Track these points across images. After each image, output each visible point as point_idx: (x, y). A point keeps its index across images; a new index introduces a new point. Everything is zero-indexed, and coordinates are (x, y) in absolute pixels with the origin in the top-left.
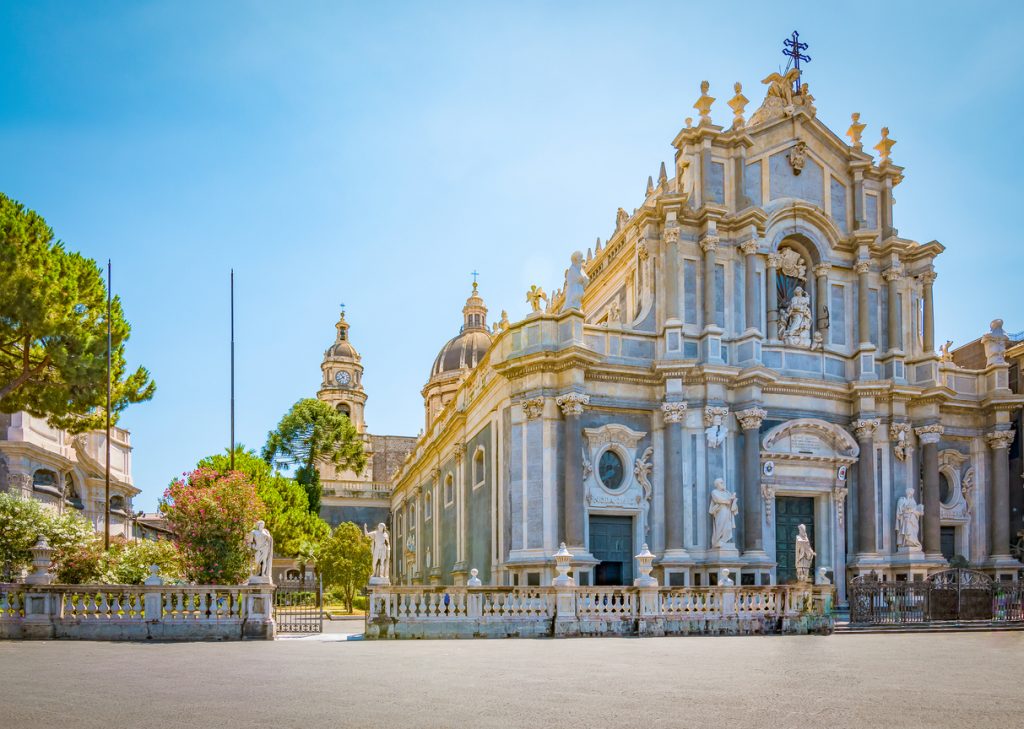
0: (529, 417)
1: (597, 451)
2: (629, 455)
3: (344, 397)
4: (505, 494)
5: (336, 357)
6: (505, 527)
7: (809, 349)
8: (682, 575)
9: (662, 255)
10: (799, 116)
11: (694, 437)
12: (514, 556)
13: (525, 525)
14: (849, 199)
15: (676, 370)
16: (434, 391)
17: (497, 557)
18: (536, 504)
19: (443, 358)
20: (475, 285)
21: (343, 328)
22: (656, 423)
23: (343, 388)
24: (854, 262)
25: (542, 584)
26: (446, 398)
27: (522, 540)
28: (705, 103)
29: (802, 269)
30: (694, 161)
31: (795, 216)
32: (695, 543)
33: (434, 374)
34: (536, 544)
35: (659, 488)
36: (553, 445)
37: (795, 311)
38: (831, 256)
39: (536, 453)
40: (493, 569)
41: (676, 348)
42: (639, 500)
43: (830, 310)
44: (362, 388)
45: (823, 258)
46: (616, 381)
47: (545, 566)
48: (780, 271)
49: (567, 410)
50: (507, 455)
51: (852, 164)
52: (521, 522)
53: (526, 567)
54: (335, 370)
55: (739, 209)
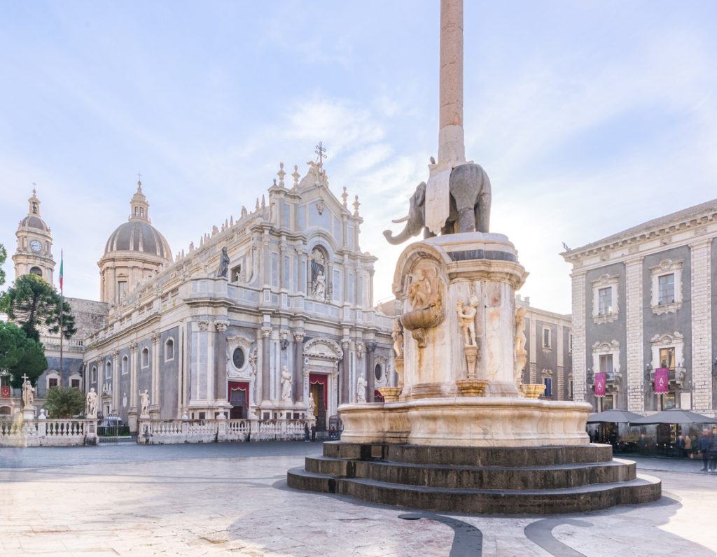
0: (201, 329)
1: (232, 348)
2: (247, 351)
3: (37, 263)
4: (187, 369)
5: (30, 228)
6: (187, 387)
7: (323, 303)
8: (269, 413)
9: (263, 249)
10: (322, 186)
11: (275, 344)
12: (193, 403)
13: (198, 387)
14: (342, 229)
15: (268, 311)
16: (109, 264)
17: (182, 403)
18: (204, 376)
19: (116, 239)
20: (140, 183)
21: (34, 203)
22: (259, 336)
23: (36, 255)
24: (343, 260)
25: (206, 418)
26: (119, 271)
27: (196, 394)
28: (282, 174)
29: (323, 261)
30: (277, 202)
31: (319, 236)
32: (275, 398)
33: (109, 250)
34: (204, 397)
35: (260, 369)
36: (212, 345)
37: (319, 282)
38: (334, 257)
39: (204, 349)
40: (179, 410)
41: (268, 299)
42: (251, 375)
43: (333, 284)
44: (51, 256)
45: (330, 258)
46: (241, 313)
47: (208, 409)
48: (313, 261)
49: (219, 328)
50: (189, 348)
51: (343, 213)
52: (196, 385)
53: (198, 409)
54: (30, 239)
55: (296, 230)
